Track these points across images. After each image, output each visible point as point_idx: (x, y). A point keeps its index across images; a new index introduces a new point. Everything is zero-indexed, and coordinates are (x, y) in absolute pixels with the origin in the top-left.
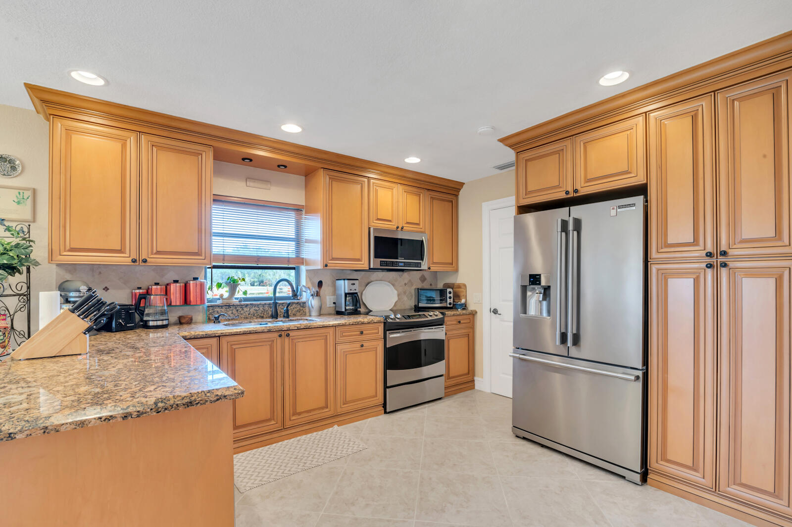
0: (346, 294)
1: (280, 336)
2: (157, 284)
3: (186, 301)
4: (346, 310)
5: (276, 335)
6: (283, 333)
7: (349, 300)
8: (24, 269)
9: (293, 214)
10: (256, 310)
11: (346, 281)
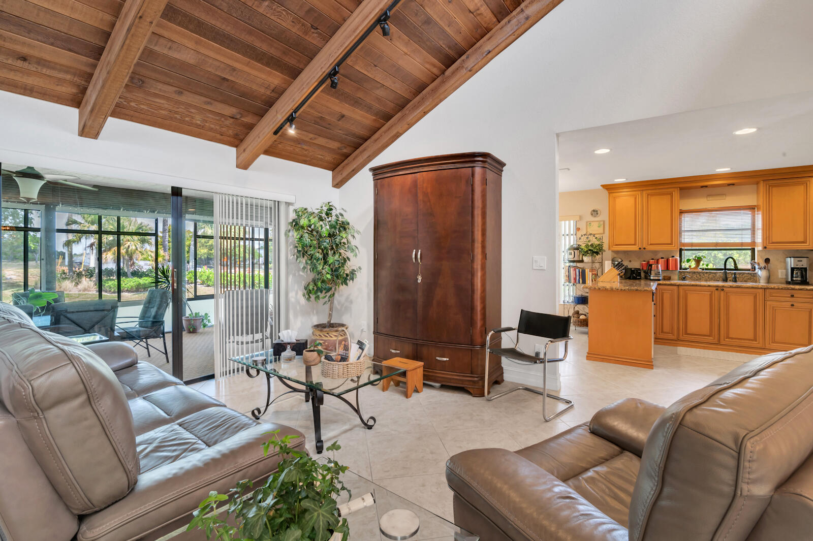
0: (793, 269)
1: (717, 289)
2: (653, 259)
3: (667, 268)
4: (792, 280)
5: (715, 288)
6: (719, 288)
7: (797, 273)
8: (601, 253)
9: (749, 212)
10: (714, 276)
11: (792, 259)
